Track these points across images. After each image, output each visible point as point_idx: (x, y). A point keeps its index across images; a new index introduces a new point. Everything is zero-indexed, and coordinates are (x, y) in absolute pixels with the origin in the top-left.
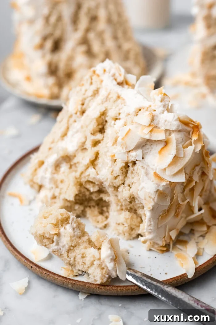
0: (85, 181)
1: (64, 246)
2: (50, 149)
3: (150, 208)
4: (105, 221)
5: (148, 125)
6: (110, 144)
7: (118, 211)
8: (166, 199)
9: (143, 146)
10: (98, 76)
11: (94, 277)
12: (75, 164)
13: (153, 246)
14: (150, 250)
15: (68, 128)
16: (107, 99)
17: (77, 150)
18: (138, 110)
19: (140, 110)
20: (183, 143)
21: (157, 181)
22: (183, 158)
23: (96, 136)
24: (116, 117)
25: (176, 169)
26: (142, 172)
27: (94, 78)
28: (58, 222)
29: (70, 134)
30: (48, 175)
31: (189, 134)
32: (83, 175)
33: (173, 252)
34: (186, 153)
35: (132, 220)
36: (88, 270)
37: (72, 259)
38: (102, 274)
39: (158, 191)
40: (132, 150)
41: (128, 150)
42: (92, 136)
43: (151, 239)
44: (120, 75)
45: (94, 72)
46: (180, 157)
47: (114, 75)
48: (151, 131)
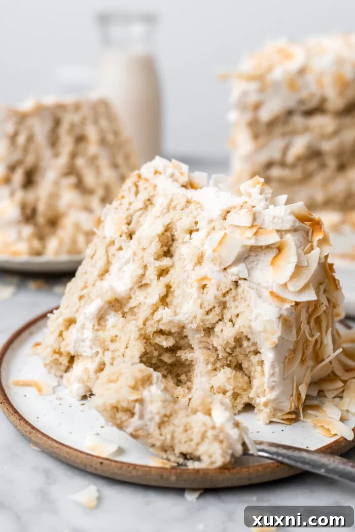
0: (153, 332)
1: (151, 419)
2: (81, 297)
3: (275, 342)
4: (188, 393)
5: (250, 226)
6: (190, 267)
7: (208, 372)
8: (292, 330)
9: (245, 258)
10: (146, 180)
11: (210, 456)
12: (131, 309)
13: (274, 416)
14: (271, 422)
15: (108, 263)
16: (169, 208)
17: (131, 289)
18: (226, 213)
19: (228, 212)
20: (302, 248)
21: (275, 303)
22: (306, 267)
23: (162, 261)
24: (192, 229)
25: (302, 282)
26: (253, 293)
27: (141, 184)
28: (136, 383)
29: (114, 268)
30: (88, 334)
31: (307, 235)
32: (149, 323)
33: (305, 420)
34: (309, 260)
35: (236, 380)
36: (196, 449)
37: (169, 436)
38: (222, 449)
39: (280, 317)
40: (230, 266)
41: (224, 267)
42: (157, 261)
43: (274, 400)
44: (182, 174)
45: (139, 176)
46: (302, 267)
47: (172, 176)
48: (256, 234)
